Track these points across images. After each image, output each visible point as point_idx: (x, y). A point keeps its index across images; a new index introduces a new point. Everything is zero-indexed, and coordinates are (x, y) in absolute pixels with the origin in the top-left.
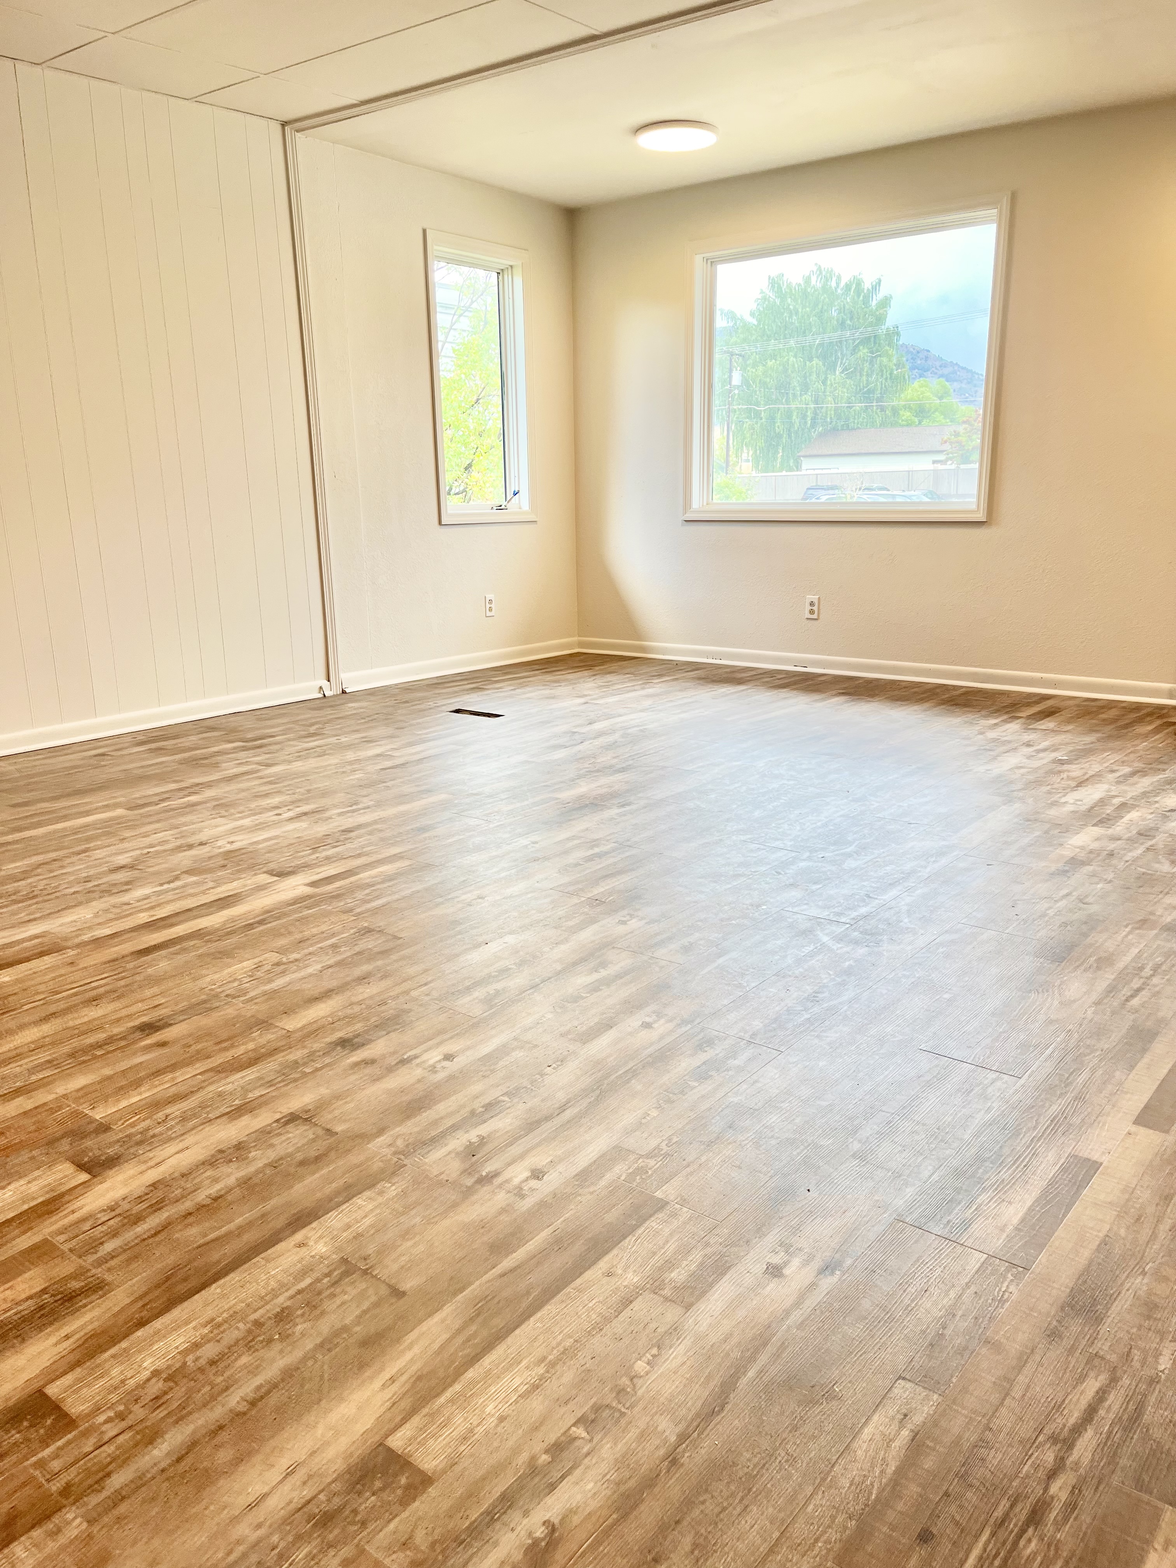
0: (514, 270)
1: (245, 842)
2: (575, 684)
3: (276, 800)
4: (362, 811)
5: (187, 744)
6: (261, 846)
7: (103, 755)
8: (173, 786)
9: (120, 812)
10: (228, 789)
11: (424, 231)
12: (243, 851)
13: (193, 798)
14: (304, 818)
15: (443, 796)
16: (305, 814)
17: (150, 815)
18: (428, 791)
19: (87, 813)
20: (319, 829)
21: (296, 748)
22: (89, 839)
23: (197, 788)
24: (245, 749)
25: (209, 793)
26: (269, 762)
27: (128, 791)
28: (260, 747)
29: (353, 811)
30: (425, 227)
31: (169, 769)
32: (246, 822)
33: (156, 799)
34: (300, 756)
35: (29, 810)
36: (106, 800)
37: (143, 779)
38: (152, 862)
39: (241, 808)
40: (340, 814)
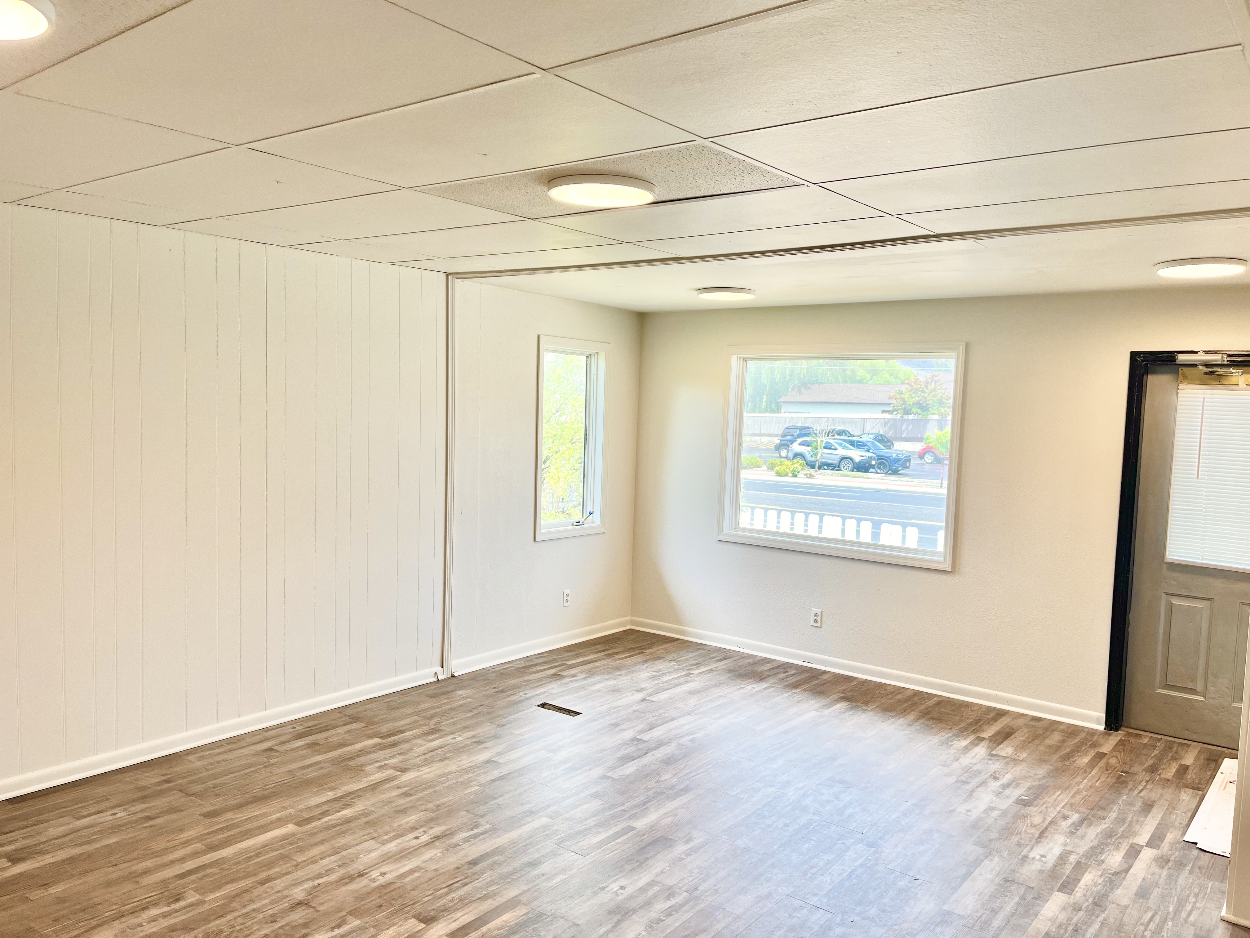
0: (599, 356)
1: (395, 874)
2: (633, 672)
3: (412, 818)
4: (481, 837)
5: (336, 739)
6: (407, 880)
7: (270, 749)
8: (330, 795)
9: (291, 828)
10: (373, 800)
11: (539, 337)
12: (393, 887)
13: (347, 812)
14: (437, 843)
15: (544, 820)
16: (437, 838)
17: (315, 834)
18: (531, 813)
19: (264, 829)
20: (451, 860)
21: (423, 748)
22: (270, 864)
23: (348, 798)
24: (382, 747)
25: (360, 806)
26: (403, 766)
27: (295, 799)
28: (394, 745)
29: (475, 837)
30: (539, 334)
31: (324, 771)
32: (392, 847)
33: (317, 812)
34: (428, 759)
35: (218, 823)
36: (278, 811)
37: (306, 784)
38: (324, 897)
39: (387, 828)
40: (466, 840)
